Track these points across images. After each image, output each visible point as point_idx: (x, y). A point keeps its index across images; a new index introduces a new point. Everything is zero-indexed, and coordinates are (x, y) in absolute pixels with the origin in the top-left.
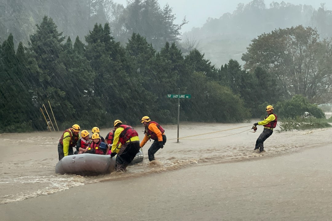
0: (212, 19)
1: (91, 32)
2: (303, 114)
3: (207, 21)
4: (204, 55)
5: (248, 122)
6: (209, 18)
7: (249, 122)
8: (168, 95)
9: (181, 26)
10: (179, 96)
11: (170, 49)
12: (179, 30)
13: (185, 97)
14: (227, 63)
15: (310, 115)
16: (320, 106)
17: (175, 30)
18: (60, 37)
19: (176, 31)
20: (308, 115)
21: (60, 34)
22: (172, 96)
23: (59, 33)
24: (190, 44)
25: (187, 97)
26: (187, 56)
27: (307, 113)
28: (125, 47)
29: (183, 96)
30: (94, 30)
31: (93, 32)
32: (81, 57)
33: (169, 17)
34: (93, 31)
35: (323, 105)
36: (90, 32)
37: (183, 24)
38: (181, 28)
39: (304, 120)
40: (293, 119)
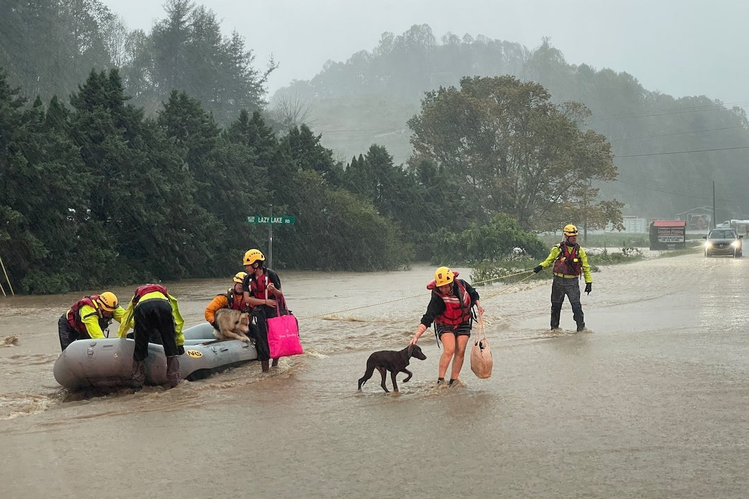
0: (334, 63)
1: (83, 88)
2: (511, 251)
3: (324, 67)
4: (320, 137)
5: (406, 269)
6: (329, 61)
7: (409, 270)
8: (249, 218)
9: (266, 75)
10: (270, 220)
11: (250, 124)
12: (263, 84)
13: (283, 220)
14: (365, 152)
15: (524, 255)
16: (540, 236)
17: (254, 84)
18: (15, 98)
19: (257, 85)
20: (520, 254)
21: (15, 92)
22: (256, 220)
23: (12, 88)
24: (289, 114)
25: (287, 221)
26: (285, 138)
27: (517, 249)
28: (156, 120)
29: (278, 220)
30: (89, 83)
31: (85, 87)
32: (61, 141)
33: (240, 57)
34: (86, 84)
35: (546, 235)
36: (80, 87)
37: (271, 70)
38: (266, 79)
39: (513, 264)
40: (492, 261)
